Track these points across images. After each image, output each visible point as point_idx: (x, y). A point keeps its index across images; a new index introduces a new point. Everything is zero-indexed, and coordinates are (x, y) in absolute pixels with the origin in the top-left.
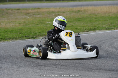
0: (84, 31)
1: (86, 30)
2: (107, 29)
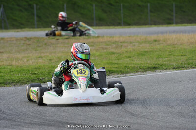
0: (137, 72)
1: (140, 70)
2: (174, 68)
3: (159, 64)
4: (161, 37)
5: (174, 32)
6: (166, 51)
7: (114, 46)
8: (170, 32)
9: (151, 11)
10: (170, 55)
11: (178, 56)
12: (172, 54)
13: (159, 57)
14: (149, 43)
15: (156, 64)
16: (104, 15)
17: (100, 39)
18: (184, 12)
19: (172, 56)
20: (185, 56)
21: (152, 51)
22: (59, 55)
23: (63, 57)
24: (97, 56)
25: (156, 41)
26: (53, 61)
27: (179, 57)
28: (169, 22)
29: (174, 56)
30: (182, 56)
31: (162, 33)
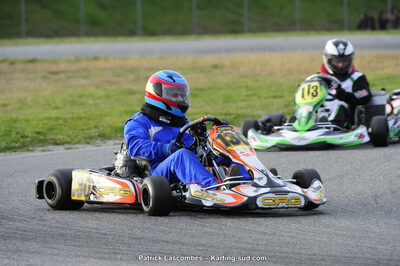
3: (230, 114)
4: (226, 59)
5: (252, 49)
6: (240, 87)
7: (131, 77)
8: (243, 50)
9: (199, 8)
10: (249, 96)
11: (267, 98)
12: (254, 95)
13: (228, 100)
14: (202, 72)
15: (226, 115)
16: (101, 15)
17: (101, 64)
18: (265, 8)
19: (254, 98)
20: (280, 97)
21: (211, 88)
22: (21, 95)
23: (29, 100)
24: (100, 98)
25: (215, 67)
26: (9, 108)
27: (270, 100)
28: (234, 28)
29: (259, 97)
30: (275, 97)
31: (228, 51)
